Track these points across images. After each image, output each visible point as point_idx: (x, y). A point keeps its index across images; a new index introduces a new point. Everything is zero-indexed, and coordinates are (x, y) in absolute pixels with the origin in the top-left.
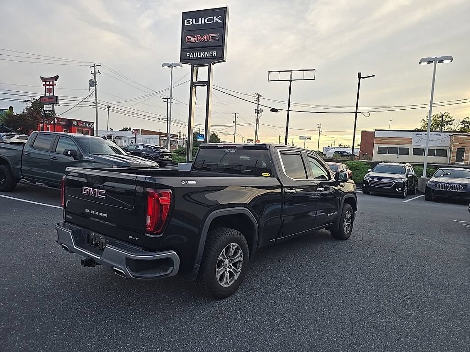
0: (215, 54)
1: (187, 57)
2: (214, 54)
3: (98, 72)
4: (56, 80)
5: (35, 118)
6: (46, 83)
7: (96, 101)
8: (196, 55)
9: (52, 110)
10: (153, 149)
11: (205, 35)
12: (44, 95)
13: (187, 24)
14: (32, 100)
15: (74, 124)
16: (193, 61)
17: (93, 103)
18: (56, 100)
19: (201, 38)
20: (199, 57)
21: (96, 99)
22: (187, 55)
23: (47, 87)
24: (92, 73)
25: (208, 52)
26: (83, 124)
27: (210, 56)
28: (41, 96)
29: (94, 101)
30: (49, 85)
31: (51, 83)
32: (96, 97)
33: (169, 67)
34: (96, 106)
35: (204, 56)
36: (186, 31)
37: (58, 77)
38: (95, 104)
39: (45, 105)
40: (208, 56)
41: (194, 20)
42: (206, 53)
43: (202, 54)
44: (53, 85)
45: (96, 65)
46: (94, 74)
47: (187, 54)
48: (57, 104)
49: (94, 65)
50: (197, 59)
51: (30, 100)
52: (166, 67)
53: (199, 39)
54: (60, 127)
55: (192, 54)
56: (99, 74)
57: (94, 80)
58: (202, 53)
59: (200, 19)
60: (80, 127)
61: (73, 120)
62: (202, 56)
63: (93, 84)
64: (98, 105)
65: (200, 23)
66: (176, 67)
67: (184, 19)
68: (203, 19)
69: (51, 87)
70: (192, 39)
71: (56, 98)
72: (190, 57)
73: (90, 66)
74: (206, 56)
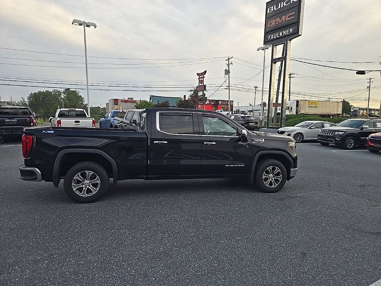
0: (292, 31)
1: (269, 39)
2: (290, 31)
3: (231, 63)
4: (205, 74)
5: (194, 101)
6: (200, 77)
7: (229, 85)
8: (276, 35)
9: (202, 95)
10: (240, 118)
11: (283, 17)
12: (198, 85)
13: (269, 11)
14: (194, 89)
15: (219, 103)
16: (274, 42)
17: (227, 86)
18: (205, 87)
19: (280, 20)
20: (279, 37)
21: (229, 84)
22: (269, 38)
23: (200, 79)
24: (227, 65)
25: (286, 31)
26: (226, 103)
27: (287, 34)
28: (197, 86)
29: (228, 85)
30: (201, 78)
31: (202, 76)
32: (229, 82)
33: (263, 50)
34: (229, 88)
35: (282, 35)
36: (268, 17)
37: (206, 71)
38: (228, 87)
39: (199, 92)
40: (285, 34)
41: (275, 6)
42: (284, 32)
43: (281, 34)
44: (204, 77)
45: (229, 58)
46: (228, 65)
47: (269, 36)
48: (205, 90)
49: (228, 58)
50: (277, 39)
51: (193, 90)
52: (261, 51)
53: (278, 21)
54: (211, 106)
55: (272, 35)
56: (231, 64)
57: (228, 70)
58: (280, 32)
59: (280, 4)
60: (224, 105)
61: (219, 101)
62: (280, 36)
63: (227, 72)
64: (230, 87)
65: (279, 7)
66: (268, 49)
67: (267, 8)
68: (282, 3)
69: (202, 79)
70: (273, 23)
71: (205, 86)
72: (271, 39)
73: (226, 60)
74: (283, 35)
